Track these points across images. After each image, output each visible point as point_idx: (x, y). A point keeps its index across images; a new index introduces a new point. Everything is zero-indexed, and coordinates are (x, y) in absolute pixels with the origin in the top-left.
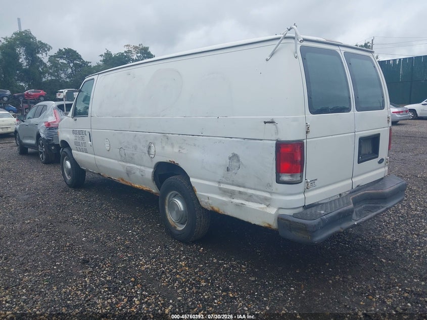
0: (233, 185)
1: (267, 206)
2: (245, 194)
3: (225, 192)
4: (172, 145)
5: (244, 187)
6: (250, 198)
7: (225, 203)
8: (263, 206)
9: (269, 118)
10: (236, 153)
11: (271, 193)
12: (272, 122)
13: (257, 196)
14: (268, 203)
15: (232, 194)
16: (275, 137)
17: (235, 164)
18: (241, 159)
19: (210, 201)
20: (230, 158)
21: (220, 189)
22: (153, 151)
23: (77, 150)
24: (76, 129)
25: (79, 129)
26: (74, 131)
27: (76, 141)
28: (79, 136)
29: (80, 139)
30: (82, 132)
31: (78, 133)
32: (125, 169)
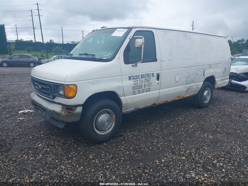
4: (212, 69)
5: (225, 77)
7: (222, 83)
10: (226, 67)
20: (225, 69)
21: (222, 79)
22: (206, 73)
23: (134, 93)
24: (137, 74)
25: (142, 74)
26: (131, 77)
27: (136, 85)
28: (142, 79)
29: (144, 81)
30: (148, 75)
31: (140, 78)
32: (187, 88)
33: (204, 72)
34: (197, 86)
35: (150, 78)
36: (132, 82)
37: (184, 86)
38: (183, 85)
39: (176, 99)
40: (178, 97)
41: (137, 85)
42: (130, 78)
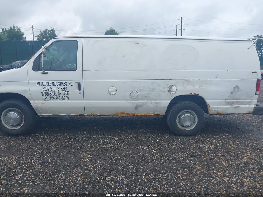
0: (233, 99)
1: (250, 105)
2: (239, 102)
3: (228, 103)
4: (193, 85)
5: (239, 99)
6: (242, 103)
7: (228, 108)
8: (248, 105)
9: (254, 71)
10: (237, 85)
11: (252, 99)
12: (256, 72)
13: (246, 102)
14: (250, 104)
15: (232, 103)
16: (257, 78)
17: (237, 90)
18: (240, 88)
19: (218, 109)
20: (234, 88)
21: (226, 102)
22: (174, 90)
23: (45, 99)
24: (48, 81)
25: (54, 81)
26: (40, 83)
27: (46, 91)
28: (54, 86)
29: (57, 89)
30: (63, 83)
31: (52, 85)
32: (135, 105)
33: (171, 88)
34: (156, 105)
35: (65, 86)
36: (41, 88)
37: (128, 101)
38: (126, 100)
39: (120, 115)
40: (122, 113)
41: (48, 91)
42: (38, 84)
